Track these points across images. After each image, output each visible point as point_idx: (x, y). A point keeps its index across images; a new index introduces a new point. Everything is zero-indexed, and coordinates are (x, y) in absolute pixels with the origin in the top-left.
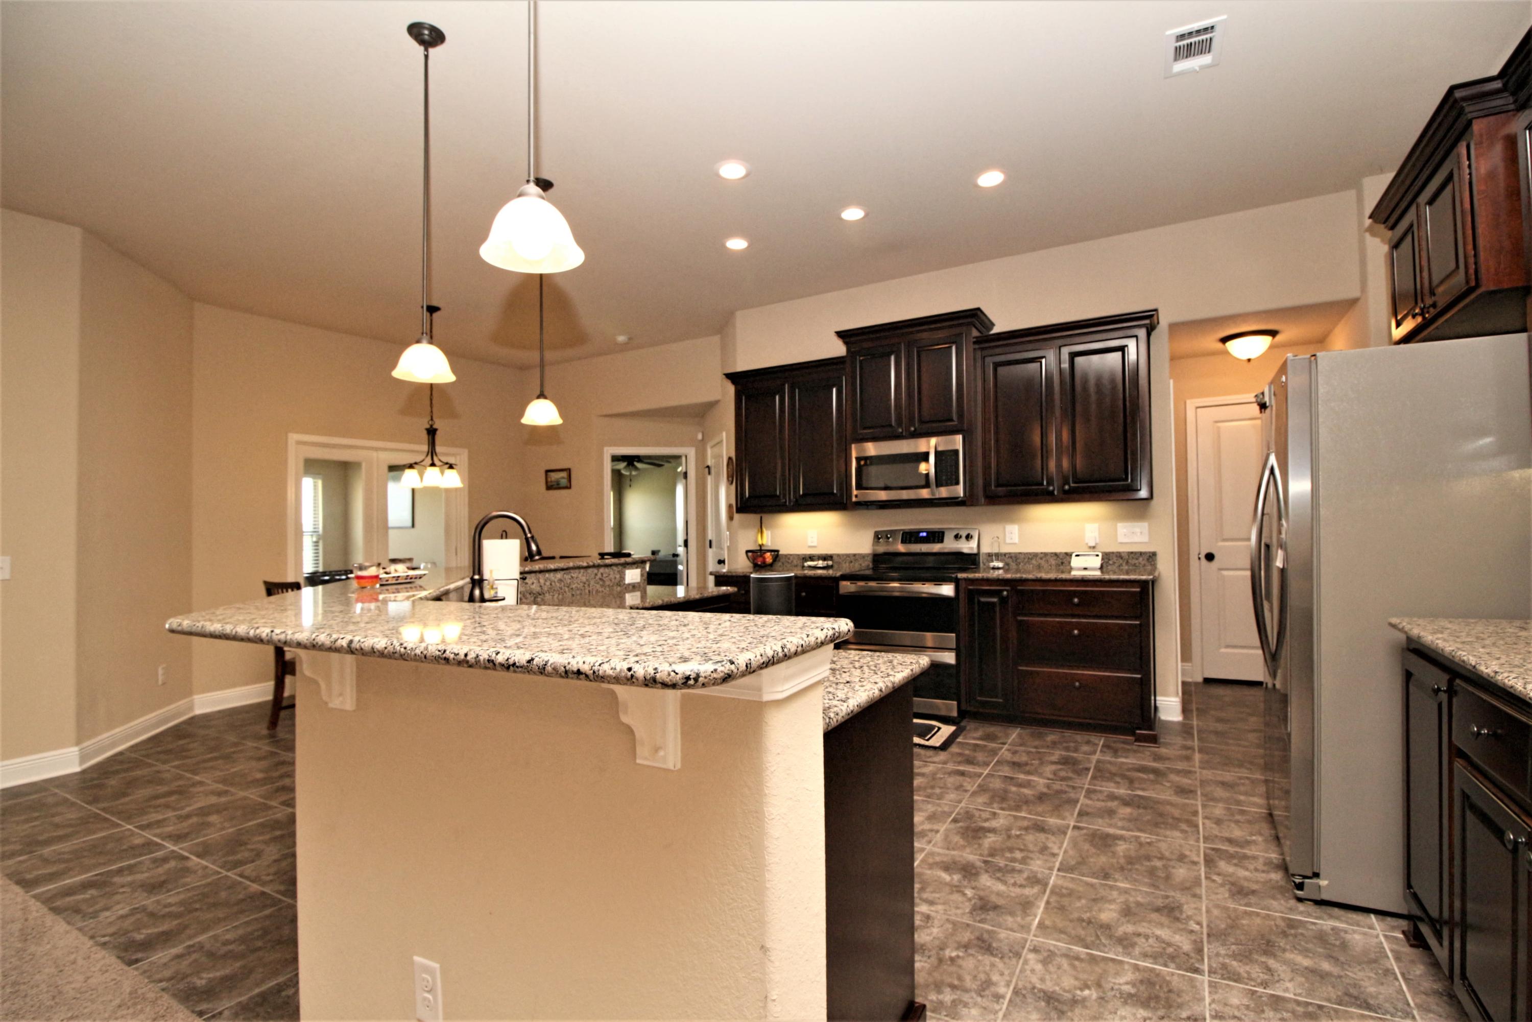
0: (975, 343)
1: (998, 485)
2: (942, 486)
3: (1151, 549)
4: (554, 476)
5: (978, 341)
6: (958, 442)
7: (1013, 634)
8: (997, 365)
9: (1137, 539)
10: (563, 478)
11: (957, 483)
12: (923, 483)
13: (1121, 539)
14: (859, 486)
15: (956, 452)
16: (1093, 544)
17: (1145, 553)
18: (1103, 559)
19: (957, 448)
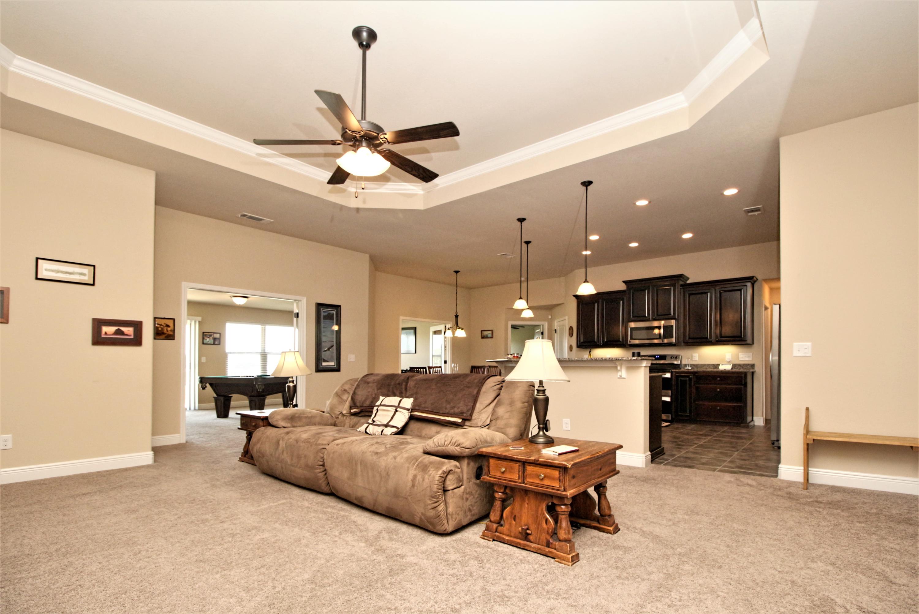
0: (681, 286)
1: (689, 338)
2: (666, 338)
3: (753, 363)
4: (485, 333)
5: (682, 285)
6: (673, 322)
7: (694, 390)
8: (690, 295)
9: (747, 359)
10: (489, 334)
11: (672, 337)
12: (658, 337)
13: (741, 359)
14: (631, 338)
15: (672, 326)
16: (729, 361)
17: (750, 364)
18: (732, 366)
19: (672, 325)
